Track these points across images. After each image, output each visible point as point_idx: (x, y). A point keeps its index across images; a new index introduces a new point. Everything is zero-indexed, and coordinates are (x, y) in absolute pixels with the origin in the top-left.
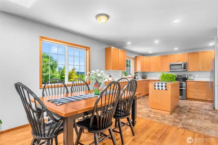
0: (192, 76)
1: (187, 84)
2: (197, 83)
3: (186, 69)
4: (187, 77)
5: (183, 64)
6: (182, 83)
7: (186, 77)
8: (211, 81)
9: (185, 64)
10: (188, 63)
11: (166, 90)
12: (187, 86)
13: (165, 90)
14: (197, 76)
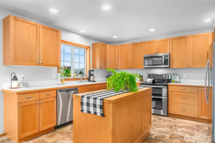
0: (177, 76)
1: (170, 90)
2: (184, 88)
3: (168, 65)
4: (170, 78)
5: (164, 57)
6: (161, 88)
7: (168, 77)
8: (207, 85)
9: (167, 56)
10: (171, 54)
11: (103, 115)
12: (169, 93)
13: (100, 115)
14: (185, 75)
